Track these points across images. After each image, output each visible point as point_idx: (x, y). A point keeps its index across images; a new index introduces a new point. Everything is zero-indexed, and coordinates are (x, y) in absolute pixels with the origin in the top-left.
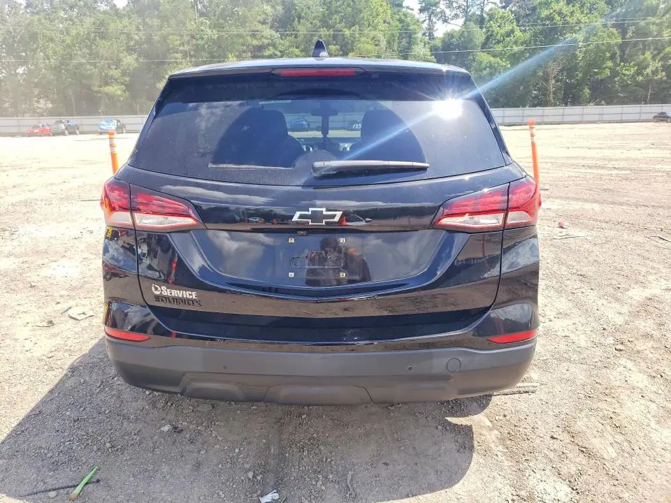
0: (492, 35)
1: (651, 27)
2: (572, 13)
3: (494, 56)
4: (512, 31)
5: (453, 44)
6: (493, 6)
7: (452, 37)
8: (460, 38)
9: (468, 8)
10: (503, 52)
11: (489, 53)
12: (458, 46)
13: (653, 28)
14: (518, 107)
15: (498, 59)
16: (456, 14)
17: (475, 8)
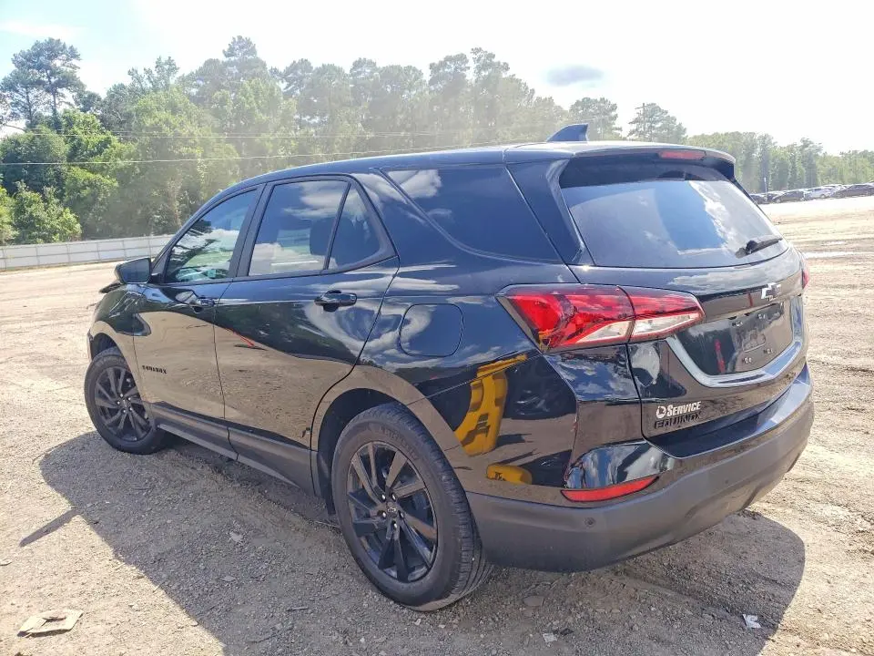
0: (80, 145)
1: (267, 144)
2: (182, 124)
3: (93, 171)
4: (108, 141)
5: (19, 154)
6: (68, 107)
7: (18, 143)
8: (31, 146)
9: (30, 107)
10: (105, 167)
11: (82, 167)
12: (29, 157)
13: (269, 145)
14: (142, 236)
15: (99, 176)
16: (14, 113)
17: (42, 107)
